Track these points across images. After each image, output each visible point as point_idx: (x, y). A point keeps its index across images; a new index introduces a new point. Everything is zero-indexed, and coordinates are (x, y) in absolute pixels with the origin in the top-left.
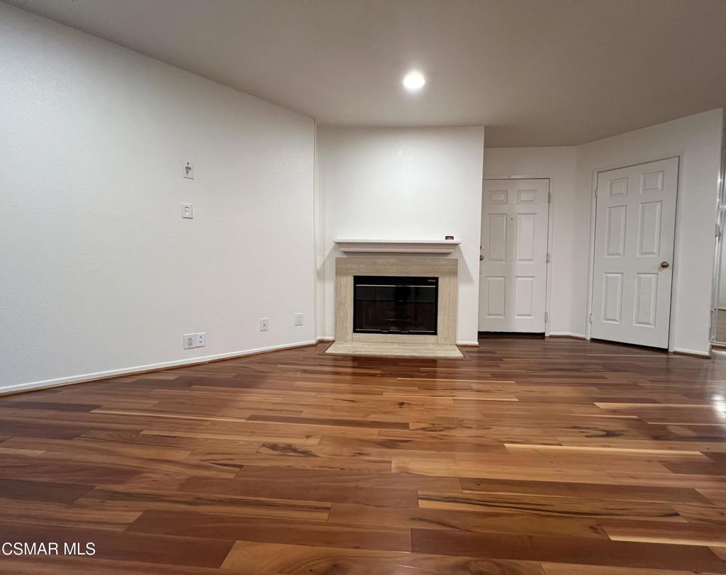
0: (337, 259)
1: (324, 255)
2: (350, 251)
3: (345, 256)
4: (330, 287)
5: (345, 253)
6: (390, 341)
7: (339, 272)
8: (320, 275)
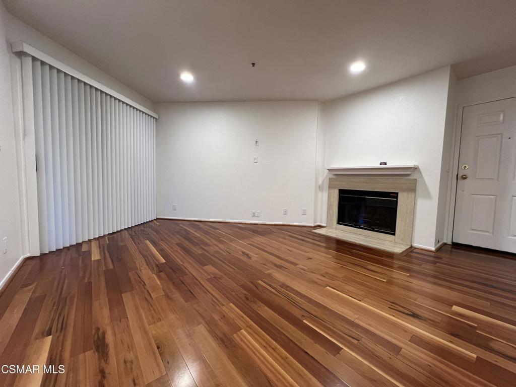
0: (330, 179)
1: (323, 177)
2: (338, 174)
3: (334, 177)
4: (326, 195)
5: (335, 175)
6: (359, 233)
7: (331, 187)
8: (320, 188)
